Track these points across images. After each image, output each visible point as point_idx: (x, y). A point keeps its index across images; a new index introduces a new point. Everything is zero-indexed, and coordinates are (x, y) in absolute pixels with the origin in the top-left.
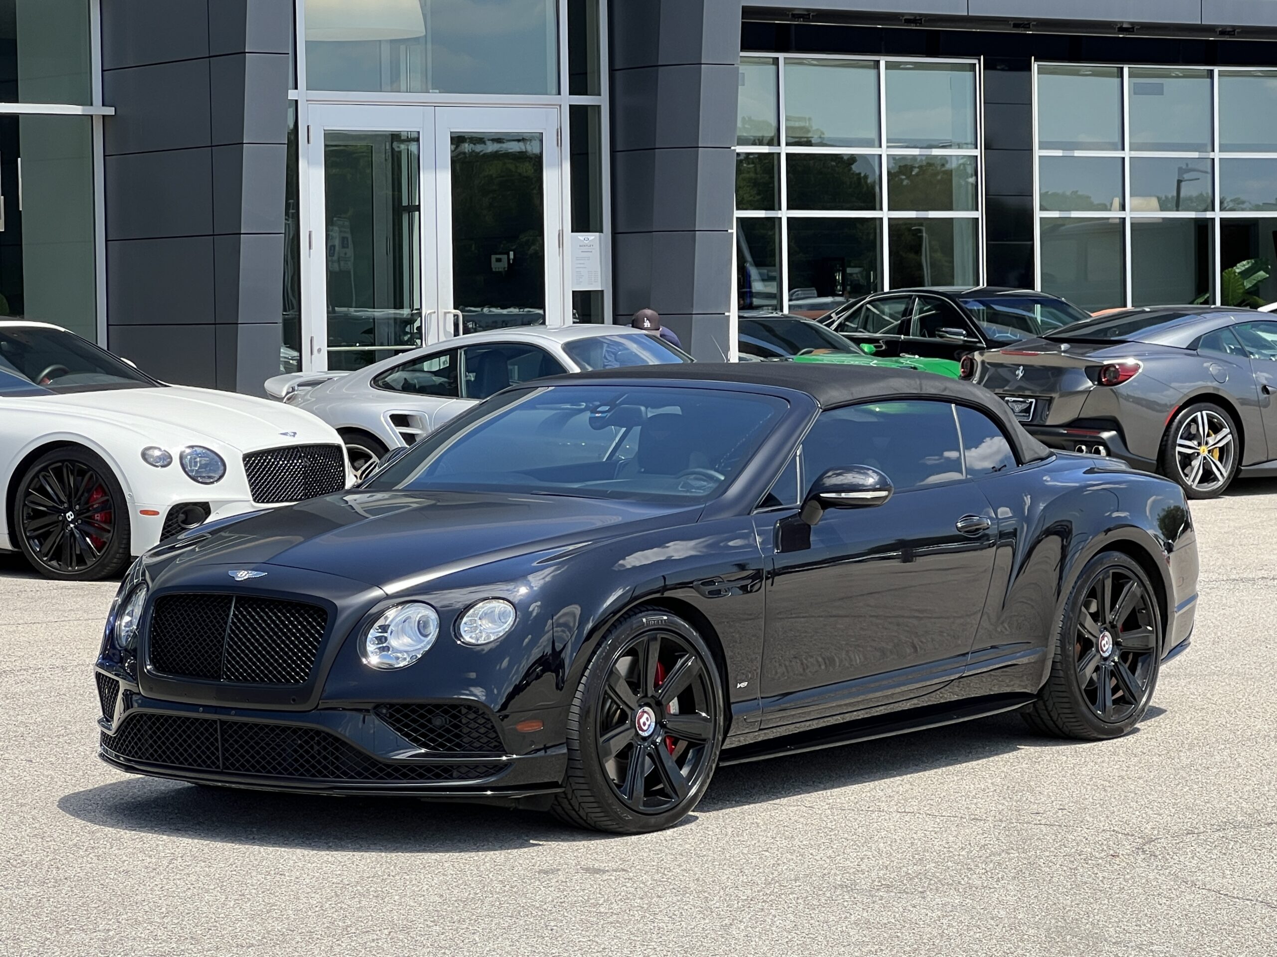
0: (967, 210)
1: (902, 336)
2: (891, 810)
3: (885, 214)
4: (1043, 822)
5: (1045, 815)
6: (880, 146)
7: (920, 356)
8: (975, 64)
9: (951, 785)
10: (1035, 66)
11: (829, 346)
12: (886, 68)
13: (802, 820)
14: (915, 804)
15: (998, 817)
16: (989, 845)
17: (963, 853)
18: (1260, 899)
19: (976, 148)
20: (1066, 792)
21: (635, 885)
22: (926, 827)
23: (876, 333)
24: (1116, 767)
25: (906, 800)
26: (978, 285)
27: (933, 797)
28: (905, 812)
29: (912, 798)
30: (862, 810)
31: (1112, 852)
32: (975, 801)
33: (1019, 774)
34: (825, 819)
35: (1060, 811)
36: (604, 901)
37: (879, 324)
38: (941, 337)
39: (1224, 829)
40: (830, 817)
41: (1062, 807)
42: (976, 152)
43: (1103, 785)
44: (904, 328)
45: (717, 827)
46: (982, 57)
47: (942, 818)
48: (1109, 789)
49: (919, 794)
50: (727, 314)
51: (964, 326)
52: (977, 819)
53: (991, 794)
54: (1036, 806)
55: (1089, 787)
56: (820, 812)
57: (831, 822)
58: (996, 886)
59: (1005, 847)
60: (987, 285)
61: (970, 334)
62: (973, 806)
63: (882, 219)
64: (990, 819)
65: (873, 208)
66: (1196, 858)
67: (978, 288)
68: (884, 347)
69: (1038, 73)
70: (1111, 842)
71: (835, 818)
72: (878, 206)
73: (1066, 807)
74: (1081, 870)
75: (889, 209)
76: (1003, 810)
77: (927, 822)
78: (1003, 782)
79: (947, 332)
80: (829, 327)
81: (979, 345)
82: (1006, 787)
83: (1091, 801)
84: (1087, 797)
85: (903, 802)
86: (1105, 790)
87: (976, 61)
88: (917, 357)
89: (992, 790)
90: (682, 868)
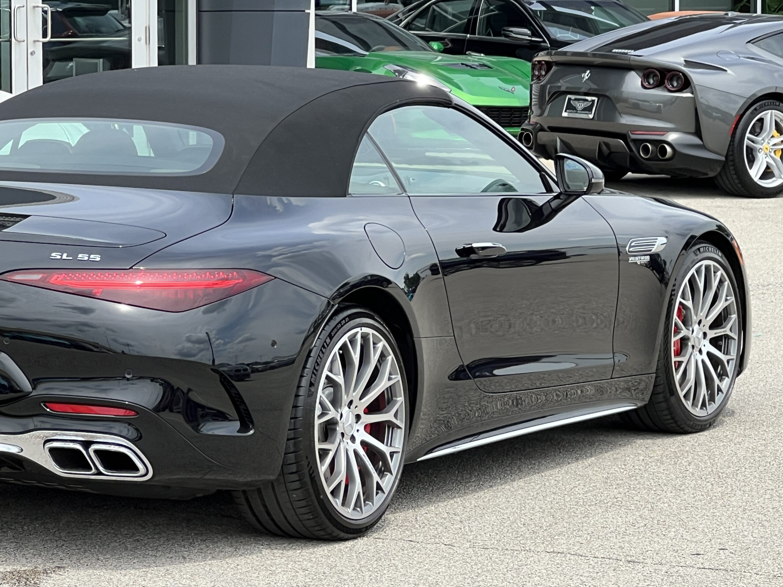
1: (468, 36)
2: (539, 550)
5: (706, 557)
7: (486, 54)
9: (597, 518)
11: (398, 43)
13: (443, 562)
14: (562, 541)
15: (657, 558)
20: (722, 527)
22: (581, 572)
23: (441, 31)
24: (767, 497)
25: (552, 538)
27: (580, 533)
28: (554, 552)
29: (559, 535)
30: (507, 549)
32: (627, 538)
33: (666, 505)
34: (469, 561)
35: (721, 551)
37: (444, 23)
38: (507, 36)
40: (474, 558)
41: (722, 547)
43: (759, 519)
44: (469, 27)
45: (352, 570)
47: (596, 560)
48: (766, 524)
49: (564, 529)
50: (306, 11)
51: (528, 26)
52: (635, 562)
53: (642, 529)
54: (694, 544)
55: (745, 522)
56: (462, 551)
57: (476, 564)
61: (535, 34)
62: (627, 545)
64: (649, 561)
68: (450, 45)
71: (480, 558)
73: (727, 547)
76: (660, 550)
77: (580, 564)
78: (652, 516)
79: (511, 31)
80: (398, 25)
81: (543, 44)
82: (656, 521)
83: (752, 539)
84: (746, 533)
85: (549, 539)
86: (763, 526)
88: (482, 55)
89: (642, 524)
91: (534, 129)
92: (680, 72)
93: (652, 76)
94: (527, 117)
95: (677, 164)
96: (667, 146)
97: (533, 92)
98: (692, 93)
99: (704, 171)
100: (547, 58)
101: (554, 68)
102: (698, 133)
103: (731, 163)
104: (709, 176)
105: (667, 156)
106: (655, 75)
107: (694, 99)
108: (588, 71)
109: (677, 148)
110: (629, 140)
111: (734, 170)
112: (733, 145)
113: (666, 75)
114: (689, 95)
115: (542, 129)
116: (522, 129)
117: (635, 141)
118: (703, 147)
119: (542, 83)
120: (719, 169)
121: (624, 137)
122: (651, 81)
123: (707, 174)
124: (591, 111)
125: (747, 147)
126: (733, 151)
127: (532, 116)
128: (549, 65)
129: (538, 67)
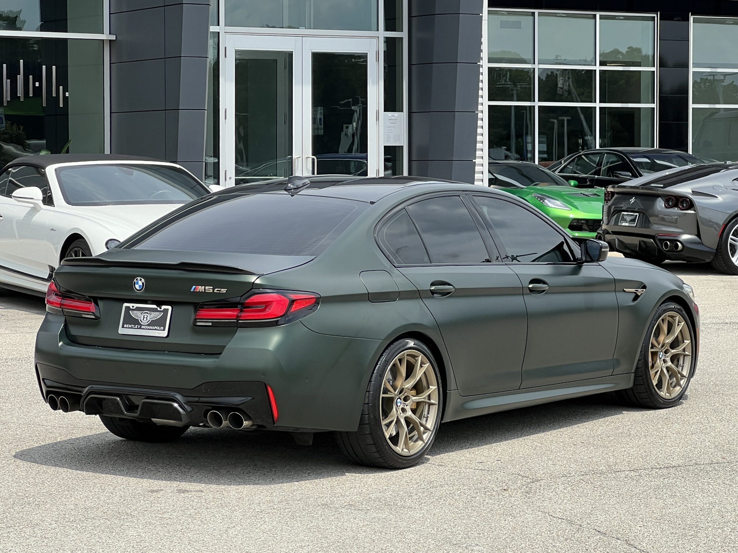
0: (648, 103)
1: (596, 176)
3: (598, 105)
4: (479, 468)
5: (485, 464)
6: (595, 65)
8: (655, 17)
10: (691, 18)
11: (549, 181)
12: (600, 19)
16: (435, 482)
17: (416, 486)
18: (569, 519)
19: (654, 66)
21: (199, 501)
26: (654, 147)
31: (506, 488)
36: (172, 511)
38: (617, 177)
39: (586, 475)
42: (654, 69)
46: (659, 12)
50: (474, 161)
51: (630, 170)
52: (441, 465)
55: (527, 447)
58: (417, 507)
59: (443, 483)
60: (659, 148)
63: (595, 107)
65: (591, 102)
66: (554, 492)
67: (653, 149)
69: (693, 22)
70: (510, 482)
72: (593, 100)
74: (478, 498)
75: (600, 102)
79: (620, 174)
87: (655, 15)
90: (237, 491)
91: (603, 232)
92: (688, 198)
93: (671, 201)
94: (600, 226)
95: (685, 254)
96: (679, 243)
97: (604, 210)
98: (695, 211)
99: (703, 258)
100: (612, 190)
101: (616, 196)
102: (699, 235)
103: (720, 254)
104: (706, 261)
105: (679, 249)
106: (673, 200)
107: (695, 215)
108: (634, 198)
109: (685, 244)
110: (656, 239)
111: (722, 258)
112: (721, 243)
113: (679, 200)
114: (693, 212)
115: (608, 233)
116: (598, 233)
117: (660, 240)
118: (701, 243)
119: (609, 205)
120: (712, 258)
121: (653, 237)
122: (671, 203)
123: (705, 261)
124: (635, 221)
125: (730, 244)
126: (721, 246)
127: (603, 225)
128: (613, 193)
129: (607, 195)
